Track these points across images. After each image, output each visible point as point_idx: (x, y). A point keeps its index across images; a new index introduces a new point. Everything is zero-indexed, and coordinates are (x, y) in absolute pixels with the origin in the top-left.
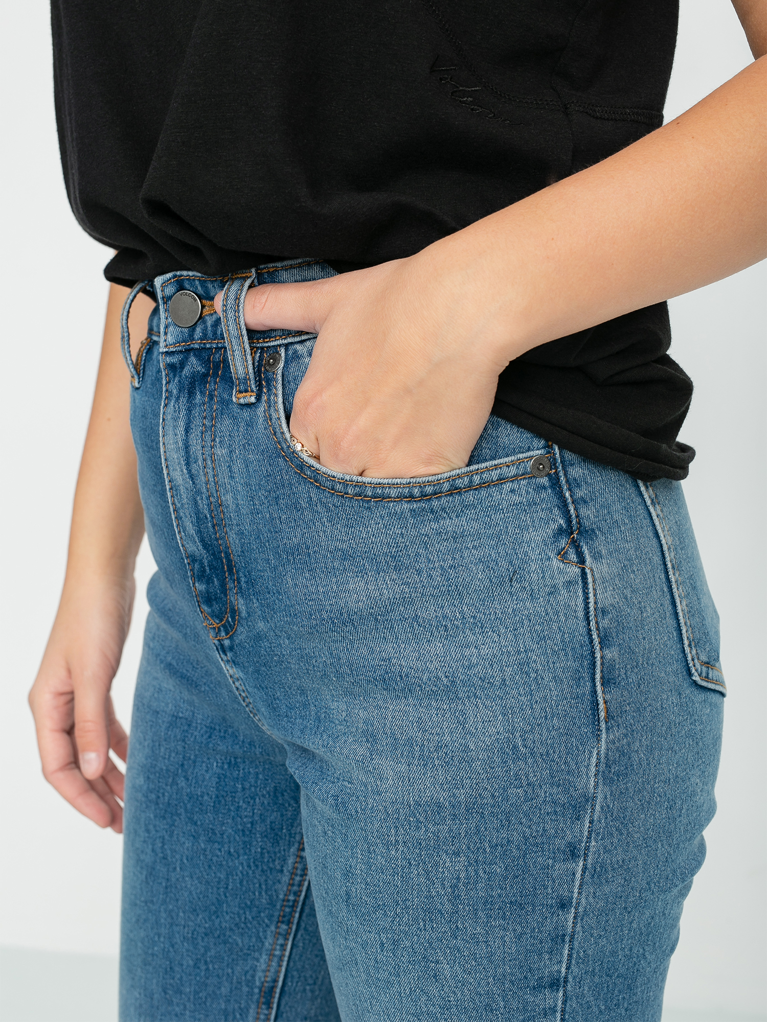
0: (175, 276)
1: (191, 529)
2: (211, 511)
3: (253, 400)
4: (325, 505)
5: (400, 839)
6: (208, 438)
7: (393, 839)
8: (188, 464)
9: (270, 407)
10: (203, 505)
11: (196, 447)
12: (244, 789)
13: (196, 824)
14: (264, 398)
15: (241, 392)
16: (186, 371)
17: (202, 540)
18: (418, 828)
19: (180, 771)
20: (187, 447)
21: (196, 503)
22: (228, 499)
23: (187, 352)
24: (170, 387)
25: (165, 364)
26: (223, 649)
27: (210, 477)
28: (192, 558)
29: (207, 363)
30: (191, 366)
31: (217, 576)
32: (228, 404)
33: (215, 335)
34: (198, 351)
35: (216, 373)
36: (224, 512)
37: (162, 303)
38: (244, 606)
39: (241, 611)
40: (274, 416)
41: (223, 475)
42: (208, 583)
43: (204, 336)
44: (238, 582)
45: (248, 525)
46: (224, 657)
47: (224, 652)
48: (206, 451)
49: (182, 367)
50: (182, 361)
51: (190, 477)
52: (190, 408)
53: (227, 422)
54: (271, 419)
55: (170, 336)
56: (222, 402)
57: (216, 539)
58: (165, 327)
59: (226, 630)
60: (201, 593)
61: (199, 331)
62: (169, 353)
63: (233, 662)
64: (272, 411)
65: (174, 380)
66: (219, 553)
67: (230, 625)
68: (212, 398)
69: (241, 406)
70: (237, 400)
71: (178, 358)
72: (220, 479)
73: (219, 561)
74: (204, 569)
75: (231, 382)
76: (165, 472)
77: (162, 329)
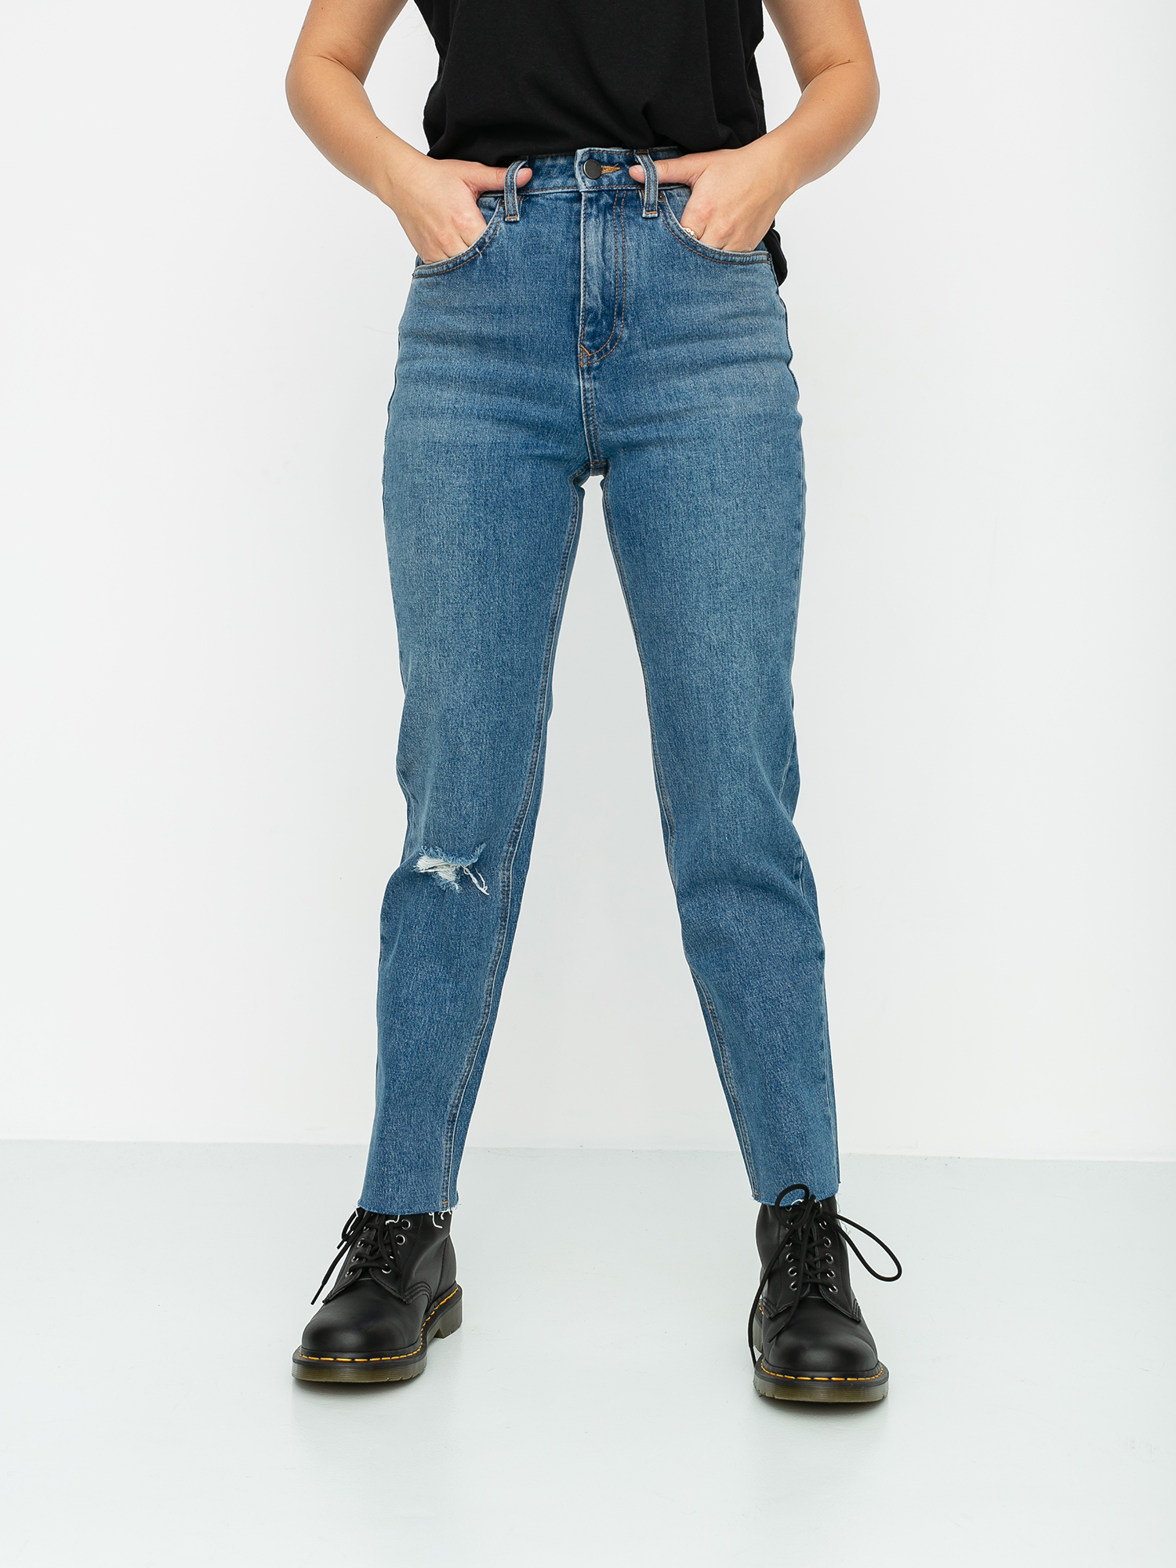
0: (590, 150)
1: (596, 290)
2: (615, 279)
3: (656, 215)
4: (705, 267)
5: (743, 438)
6: (620, 237)
7: (739, 439)
8: (603, 252)
9: (666, 218)
10: (610, 276)
11: (610, 242)
12: (547, 479)
14: (661, 214)
15: (648, 211)
16: (602, 202)
17: (603, 298)
18: (751, 429)
19: (504, 477)
20: (604, 242)
21: (603, 275)
22: (632, 271)
23: (600, 192)
24: (589, 211)
25: (583, 198)
26: (589, 370)
27: (620, 260)
28: (588, 311)
29: (613, 198)
30: (605, 199)
31: (606, 320)
32: (633, 219)
33: (620, 183)
34: (608, 192)
35: (619, 204)
36: (626, 279)
37: (580, 165)
38: (625, 334)
39: (621, 338)
40: (671, 222)
41: (631, 257)
42: (597, 326)
43: (611, 184)
44: (625, 320)
45: (645, 285)
46: (586, 376)
47: (589, 372)
48: (618, 245)
49: (597, 200)
50: (596, 197)
51: (604, 261)
52: (605, 222)
53: (634, 228)
54: (668, 224)
55: (587, 183)
56: (629, 218)
57: (614, 296)
58: (583, 178)
59: (600, 355)
60: (588, 333)
61: (605, 181)
62: (587, 192)
63: (595, 378)
64: (669, 220)
65: (592, 207)
66: (614, 305)
67: (606, 350)
68: (619, 216)
69: (646, 218)
70: (644, 215)
71: (593, 195)
72: (628, 259)
73: (612, 309)
74: (597, 317)
75: (636, 207)
76: (582, 260)
77: (580, 179)
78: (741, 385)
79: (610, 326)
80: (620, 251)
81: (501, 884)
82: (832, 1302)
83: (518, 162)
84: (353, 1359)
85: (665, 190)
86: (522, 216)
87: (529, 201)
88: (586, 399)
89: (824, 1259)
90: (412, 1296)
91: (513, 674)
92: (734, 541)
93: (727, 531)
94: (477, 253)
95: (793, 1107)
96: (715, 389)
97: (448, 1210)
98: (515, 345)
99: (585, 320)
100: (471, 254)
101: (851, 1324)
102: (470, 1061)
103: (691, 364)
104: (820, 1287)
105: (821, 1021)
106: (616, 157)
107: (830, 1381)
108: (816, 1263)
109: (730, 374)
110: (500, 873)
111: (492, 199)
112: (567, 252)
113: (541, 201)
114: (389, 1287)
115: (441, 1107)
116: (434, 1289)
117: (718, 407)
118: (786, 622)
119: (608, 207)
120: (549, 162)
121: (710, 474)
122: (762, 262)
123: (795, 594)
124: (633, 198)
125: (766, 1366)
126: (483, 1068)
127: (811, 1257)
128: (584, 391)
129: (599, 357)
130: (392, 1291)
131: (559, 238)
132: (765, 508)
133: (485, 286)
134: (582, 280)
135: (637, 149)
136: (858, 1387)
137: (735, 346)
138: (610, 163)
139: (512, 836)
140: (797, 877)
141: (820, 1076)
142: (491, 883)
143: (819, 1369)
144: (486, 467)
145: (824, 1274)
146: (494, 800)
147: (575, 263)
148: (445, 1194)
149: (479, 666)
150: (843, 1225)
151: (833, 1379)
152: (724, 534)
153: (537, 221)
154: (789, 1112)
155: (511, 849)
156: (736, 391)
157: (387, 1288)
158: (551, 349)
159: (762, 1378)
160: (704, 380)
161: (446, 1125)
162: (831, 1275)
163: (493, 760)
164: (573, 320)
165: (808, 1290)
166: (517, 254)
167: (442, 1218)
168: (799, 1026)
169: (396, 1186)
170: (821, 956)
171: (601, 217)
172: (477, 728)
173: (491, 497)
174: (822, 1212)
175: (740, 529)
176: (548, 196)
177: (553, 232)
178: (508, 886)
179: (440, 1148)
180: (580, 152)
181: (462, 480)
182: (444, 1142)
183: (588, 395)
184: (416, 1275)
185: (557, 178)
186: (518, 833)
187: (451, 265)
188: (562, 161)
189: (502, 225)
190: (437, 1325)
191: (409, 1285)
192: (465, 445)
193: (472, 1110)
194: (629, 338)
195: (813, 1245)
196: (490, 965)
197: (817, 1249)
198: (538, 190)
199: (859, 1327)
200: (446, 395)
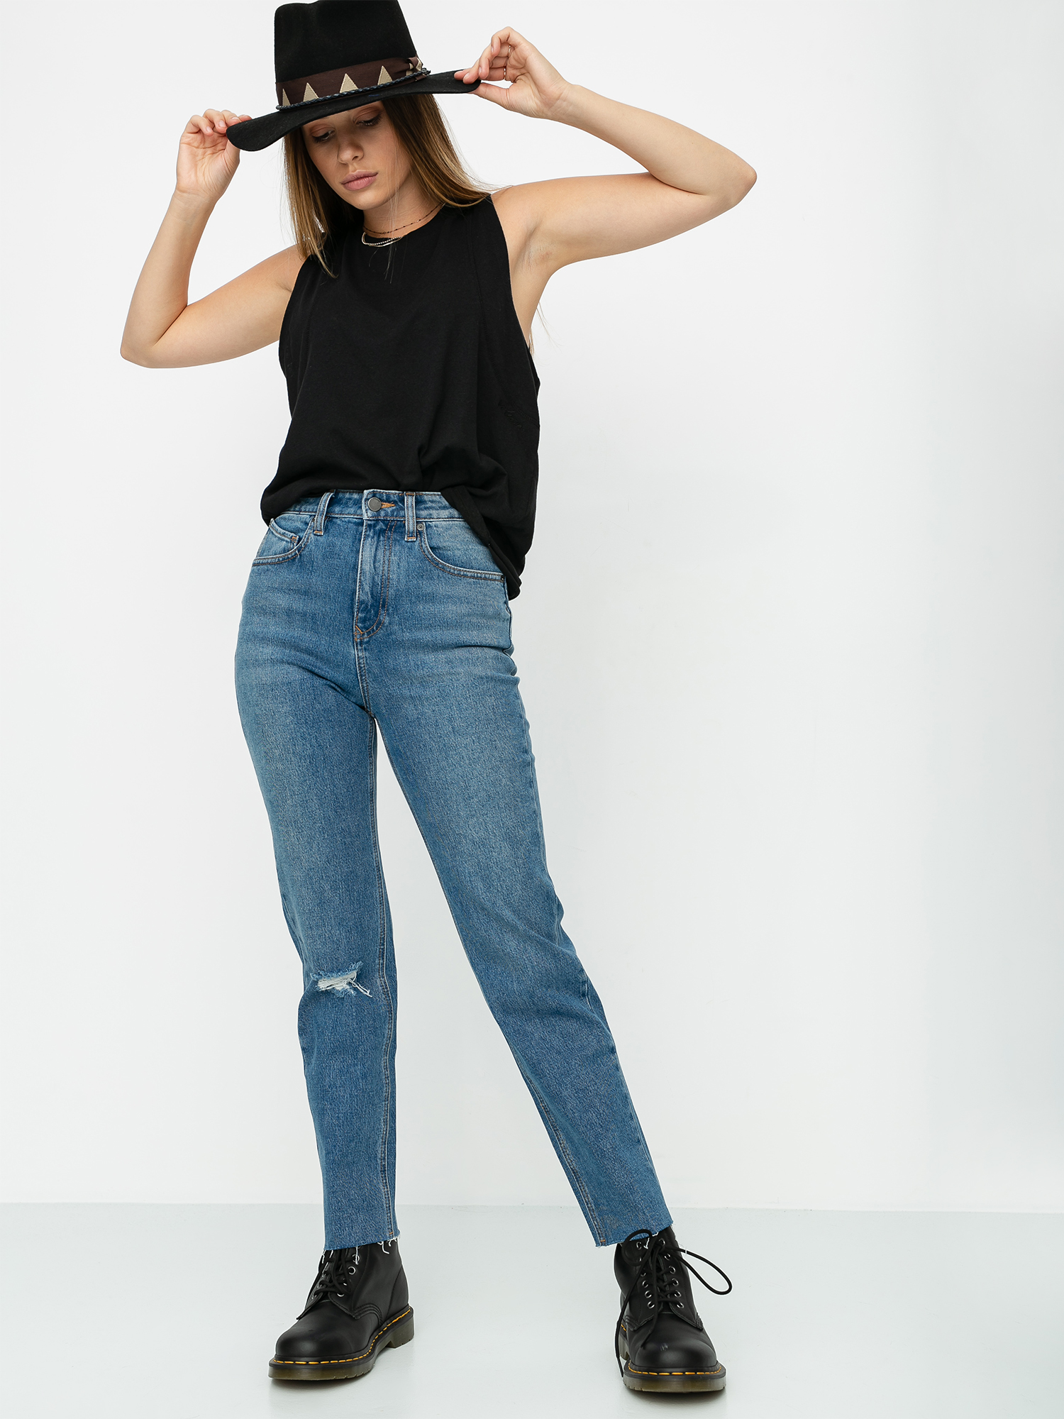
0: (374, 491)
1: (367, 588)
2: (381, 582)
3: (414, 540)
4: (444, 578)
6: (387, 553)
8: (374, 562)
9: (421, 542)
10: (378, 579)
11: (380, 556)
13: (331, 721)
14: (419, 539)
15: (409, 537)
16: (378, 528)
17: (372, 594)
20: (375, 556)
21: (374, 578)
22: (394, 576)
23: (377, 521)
24: (368, 533)
25: (365, 524)
26: (361, 643)
27: (386, 568)
28: (361, 602)
29: (386, 525)
30: (381, 526)
31: (374, 609)
32: (399, 541)
33: (392, 515)
34: (383, 521)
35: (390, 530)
36: (389, 582)
37: (365, 501)
38: (387, 620)
39: (384, 623)
40: (424, 546)
41: (394, 567)
42: (367, 613)
43: (386, 515)
44: (387, 610)
45: (402, 587)
46: (359, 647)
47: (361, 645)
48: (386, 558)
49: (375, 526)
50: (374, 524)
51: (375, 568)
52: (378, 541)
53: (398, 547)
54: (422, 546)
55: (369, 513)
56: (396, 540)
57: (380, 593)
58: (366, 510)
59: (369, 633)
60: (361, 618)
61: (382, 513)
62: (368, 520)
63: (365, 649)
64: (423, 544)
65: (370, 531)
66: (380, 599)
67: (373, 630)
68: (389, 539)
69: (408, 542)
70: (406, 539)
71: (372, 523)
72: (391, 569)
73: (378, 603)
74: (367, 607)
75: (402, 533)
76: (359, 566)
77: (364, 511)
78: (467, 659)
79: (377, 614)
80: (386, 562)
81: (380, 988)
82: (680, 1316)
83: (328, 494)
84: (308, 1362)
85: (425, 522)
86: (325, 531)
87: (331, 521)
88: (359, 663)
89: (671, 1283)
90: (360, 1314)
91: (352, 836)
92: (476, 766)
93: (470, 759)
94: (296, 554)
95: (617, 1166)
96: (449, 662)
97: (394, 1238)
98: (313, 619)
99: (359, 609)
100: (293, 554)
101: (697, 1332)
102: (385, 1122)
103: (433, 646)
104: (670, 1304)
105: (626, 1098)
106: (392, 496)
107: (684, 1374)
108: (665, 1286)
109: (459, 653)
110: (378, 981)
111: (308, 516)
112: (351, 560)
113: (339, 522)
114: (343, 1307)
115: (373, 1161)
116: (384, 1310)
117: (451, 674)
118: (534, 817)
119: (382, 532)
120: (347, 495)
121: (450, 721)
122: (495, 580)
123: (535, 798)
124: (401, 526)
125: (634, 1367)
126: (395, 1126)
127: (661, 1283)
128: (358, 658)
129: (368, 635)
130: (344, 1310)
131: (347, 549)
132: (495, 741)
133: (297, 576)
134: (358, 581)
135: (407, 491)
136: (705, 1379)
137: (466, 637)
138: (388, 501)
139: (380, 952)
140: (584, 995)
141: (635, 1140)
142: (373, 989)
143: (674, 1366)
144: (300, 697)
145: (672, 1294)
146: (357, 927)
147: (355, 568)
148: (390, 1226)
149: (326, 835)
150: (685, 1256)
151: (686, 1373)
152: (467, 762)
153: (334, 536)
154: (615, 1170)
155: (381, 961)
156: (464, 664)
157: (341, 1307)
158: (336, 625)
159: (631, 1376)
160: (442, 656)
161: (380, 1175)
162: (678, 1295)
163: (350, 899)
164: (352, 608)
165: (662, 1307)
166: (320, 557)
167: (390, 1245)
168: (608, 1105)
169: (351, 1225)
170: (613, 1050)
171: (376, 538)
172: (333, 879)
173: (309, 717)
174: (664, 1247)
175: (479, 757)
176: (343, 519)
177: (342, 543)
178: (387, 988)
179: (380, 1192)
180: (366, 492)
181: (286, 708)
182: (382, 1187)
183: (361, 661)
184: (365, 1295)
185: (351, 507)
186: (383, 949)
187: (281, 559)
188: (356, 496)
189: (312, 535)
190: (388, 1338)
191: (358, 1305)
192: (283, 684)
193: (395, 1160)
194: (390, 624)
195: (662, 1273)
196: (384, 1047)
197: (665, 1276)
198: (338, 514)
199: (701, 1333)
200: (266, 651)
